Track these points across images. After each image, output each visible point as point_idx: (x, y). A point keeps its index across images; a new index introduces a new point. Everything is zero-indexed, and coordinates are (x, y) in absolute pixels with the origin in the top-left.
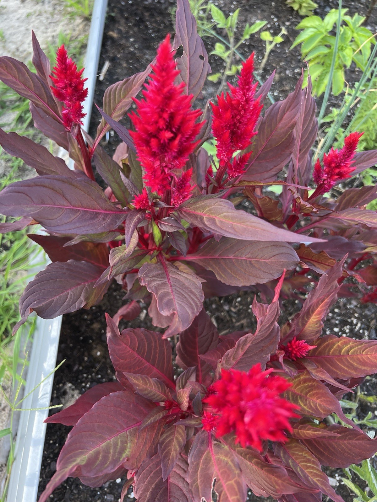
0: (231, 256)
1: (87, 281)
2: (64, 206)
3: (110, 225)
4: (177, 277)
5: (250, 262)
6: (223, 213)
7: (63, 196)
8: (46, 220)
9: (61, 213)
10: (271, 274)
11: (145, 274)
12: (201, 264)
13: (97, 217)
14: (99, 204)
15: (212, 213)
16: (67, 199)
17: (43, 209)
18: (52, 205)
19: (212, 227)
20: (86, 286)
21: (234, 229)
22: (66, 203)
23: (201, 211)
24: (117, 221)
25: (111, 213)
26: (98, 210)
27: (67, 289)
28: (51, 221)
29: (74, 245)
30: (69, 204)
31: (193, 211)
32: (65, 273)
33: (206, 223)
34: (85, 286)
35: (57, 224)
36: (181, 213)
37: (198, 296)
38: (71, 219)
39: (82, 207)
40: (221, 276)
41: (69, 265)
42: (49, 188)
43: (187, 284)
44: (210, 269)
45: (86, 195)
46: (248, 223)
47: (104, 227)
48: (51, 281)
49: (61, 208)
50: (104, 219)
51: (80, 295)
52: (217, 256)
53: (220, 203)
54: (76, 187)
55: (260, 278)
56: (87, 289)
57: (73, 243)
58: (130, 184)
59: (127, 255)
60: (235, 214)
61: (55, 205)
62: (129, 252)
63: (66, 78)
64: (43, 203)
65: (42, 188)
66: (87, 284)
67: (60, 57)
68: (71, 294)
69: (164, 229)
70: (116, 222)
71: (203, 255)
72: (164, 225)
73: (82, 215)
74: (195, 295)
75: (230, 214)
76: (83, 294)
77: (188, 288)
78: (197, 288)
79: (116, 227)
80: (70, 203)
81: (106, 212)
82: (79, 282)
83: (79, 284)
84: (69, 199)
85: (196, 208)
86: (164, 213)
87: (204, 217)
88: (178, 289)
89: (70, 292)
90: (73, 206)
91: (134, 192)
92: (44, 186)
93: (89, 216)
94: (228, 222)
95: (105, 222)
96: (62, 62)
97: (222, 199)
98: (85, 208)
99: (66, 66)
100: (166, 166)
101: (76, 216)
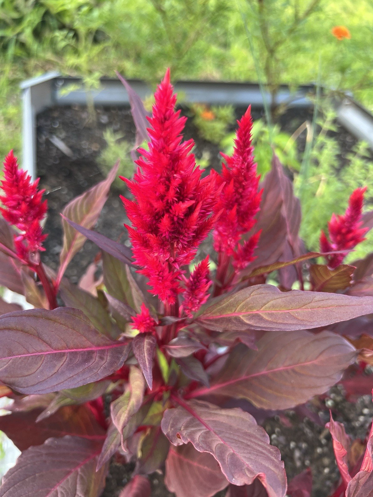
0: (264, 371)
1: (78, 465)
2: (42, 351)
3: (112, 364)
4: (215, 419)
5: (293, 371)
6: (268, 302)
7: (39, 337)
8: (20, 379)
9: (41, 363)
10: (329, 377)
11: (171, 427)
12: (225, 393)
13: (92, 358)
14: (88, 339)
15: (251, 308)
16: (44, 341)
17: (13, 363)
18: (24, 354)
19: (262, 325)
20: (80, 473)
21: (295, 318)
22: (44, 347)
23: (231, 310)
24: (120, 356)
25: (108, 348)
26: (90, 347)
27: (54, 486)
28: (26, 378)
29: (52, 416)
30: (49, 348)
31: (218, 314)
32: (45, 462)
33: (247, 322)
34: (77, 474)
35: (37, 382)
36: (202, 323)
37: (259, 436)
38: (57, 368)
39: (68, 347)
40: (260, 402)
41: (49, 447)
42: (17, 330)
43: (235, 425)
44: (240, 396)
45: (70, 330)
46: (313, 304)
47: (105, 368)
48: (27, 480)
49: (39, 356)
50: (102, 358)
51: (76, 490)
52: (243, 377)
53: (259, 291)
54: (55, 321)
55: (316, 387)
56: (82, 478)
57: (49, 413)
58: (122, 305)
59: (137, 406)
60: (288, 298)
61: (28, 353)
62: (138, 401)
63: (18, 192)
64: (10, 354)
65: (6, 332)
66: (79, 470)
67: (9, 166)
68: (62, 493)
69: (177, 354)
70: (118, 358)
71: (224, 382)
72: (175, 349)
73: (71, 359)
74: (256, 438)
75: (279, 301)
76: (79, 487)
77: (238, 429)
78: (250, 426)
79: (120, 365)
80: (50, 345)
81: (100, 348)
82: (68, 469)
83: (68, 473)
84: (47, 340)
85: (224, 309)
86: (172, 333)
87: (241, 316)
88: (227, 435)
89: (58, 488)
90: (55, 350)
91: (128, 314)
92: (9, 329)
93: (80, 358)
94: (280, 312)
95: (104, 361)
96: (11, 172)
97: (259, 285)
98: (72, 349)
99: (17, 176)
100: (175, 261)
101: (62, 363)
